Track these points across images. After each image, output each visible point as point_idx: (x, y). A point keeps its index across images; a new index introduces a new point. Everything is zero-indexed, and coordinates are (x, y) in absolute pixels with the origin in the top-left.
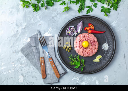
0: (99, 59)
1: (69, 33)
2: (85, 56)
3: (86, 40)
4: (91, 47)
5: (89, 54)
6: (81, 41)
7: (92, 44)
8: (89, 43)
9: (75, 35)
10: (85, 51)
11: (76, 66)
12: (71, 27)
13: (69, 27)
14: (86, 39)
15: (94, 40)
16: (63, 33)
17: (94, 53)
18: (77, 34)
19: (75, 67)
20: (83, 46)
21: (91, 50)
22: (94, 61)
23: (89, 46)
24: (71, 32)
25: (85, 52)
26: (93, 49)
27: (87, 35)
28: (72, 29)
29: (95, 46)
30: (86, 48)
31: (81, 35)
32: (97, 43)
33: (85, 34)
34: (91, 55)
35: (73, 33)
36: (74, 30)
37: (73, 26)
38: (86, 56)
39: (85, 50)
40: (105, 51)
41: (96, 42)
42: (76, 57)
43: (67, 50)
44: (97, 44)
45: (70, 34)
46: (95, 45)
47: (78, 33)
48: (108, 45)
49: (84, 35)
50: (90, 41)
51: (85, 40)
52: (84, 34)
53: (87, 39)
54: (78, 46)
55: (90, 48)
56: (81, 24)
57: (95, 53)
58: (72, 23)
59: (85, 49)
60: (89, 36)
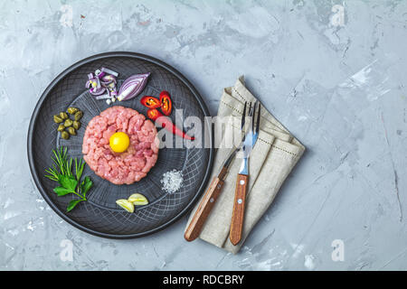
0: (135, 207)
1: (94, 85)
2: (99, 173)
3: (127, 130)
4: (129, 158)
5: (114, 176)
6: (112, 127)
7: (137, 151)
8: (130, 145)
9: (108, 102)
10: (108, 161)
11: (61, 186)
12: (110, 72)
13: (103, 69)
14: (129, 131)
15: (150, 143)
16: (79, 76)
17: (129, 181)
18: (113, 100)
19: (57, 190)
20: (109, 144)
21: (125, 168)
22: (119, 202)
23: (126, 151)
24: (99, 86)
25: (106, 165)
26: (134, 168)
27: (138, 118)
28: (107, 78)
29: (143, 163)
30: (116, 153)
31: (122, 111)
32: (155, 157)
33: (134, 113)
34: (116, 181)
35: (105, 92)
36: (112, 85)
37: (116, 74)
38: (101, 175)
39: (109, 157)
40: (164, 192)
41: (153, 153)
42: (73, 161)
43: (60, 128)
44: (151, 161)
45: (95, 90)
46: (145, 161)
47: (117, 99)
48: (181, 180)
49: (129, 116)
50: (139, 141)
51: (124, 130)
52: (131, 112)
53: (133, 130)
54: (96, 134)
55: (126, 160)
56: (141, 80)
57: (131, 182)
58: (117, 62)
59: (111, 154)
60: (142, 125)
